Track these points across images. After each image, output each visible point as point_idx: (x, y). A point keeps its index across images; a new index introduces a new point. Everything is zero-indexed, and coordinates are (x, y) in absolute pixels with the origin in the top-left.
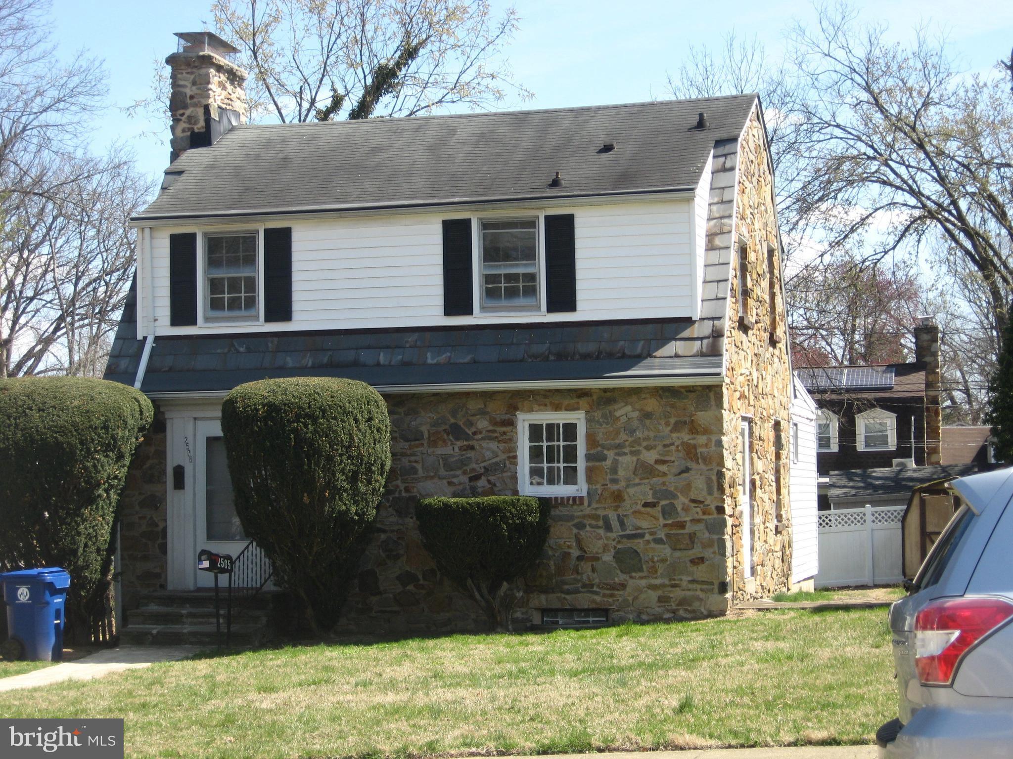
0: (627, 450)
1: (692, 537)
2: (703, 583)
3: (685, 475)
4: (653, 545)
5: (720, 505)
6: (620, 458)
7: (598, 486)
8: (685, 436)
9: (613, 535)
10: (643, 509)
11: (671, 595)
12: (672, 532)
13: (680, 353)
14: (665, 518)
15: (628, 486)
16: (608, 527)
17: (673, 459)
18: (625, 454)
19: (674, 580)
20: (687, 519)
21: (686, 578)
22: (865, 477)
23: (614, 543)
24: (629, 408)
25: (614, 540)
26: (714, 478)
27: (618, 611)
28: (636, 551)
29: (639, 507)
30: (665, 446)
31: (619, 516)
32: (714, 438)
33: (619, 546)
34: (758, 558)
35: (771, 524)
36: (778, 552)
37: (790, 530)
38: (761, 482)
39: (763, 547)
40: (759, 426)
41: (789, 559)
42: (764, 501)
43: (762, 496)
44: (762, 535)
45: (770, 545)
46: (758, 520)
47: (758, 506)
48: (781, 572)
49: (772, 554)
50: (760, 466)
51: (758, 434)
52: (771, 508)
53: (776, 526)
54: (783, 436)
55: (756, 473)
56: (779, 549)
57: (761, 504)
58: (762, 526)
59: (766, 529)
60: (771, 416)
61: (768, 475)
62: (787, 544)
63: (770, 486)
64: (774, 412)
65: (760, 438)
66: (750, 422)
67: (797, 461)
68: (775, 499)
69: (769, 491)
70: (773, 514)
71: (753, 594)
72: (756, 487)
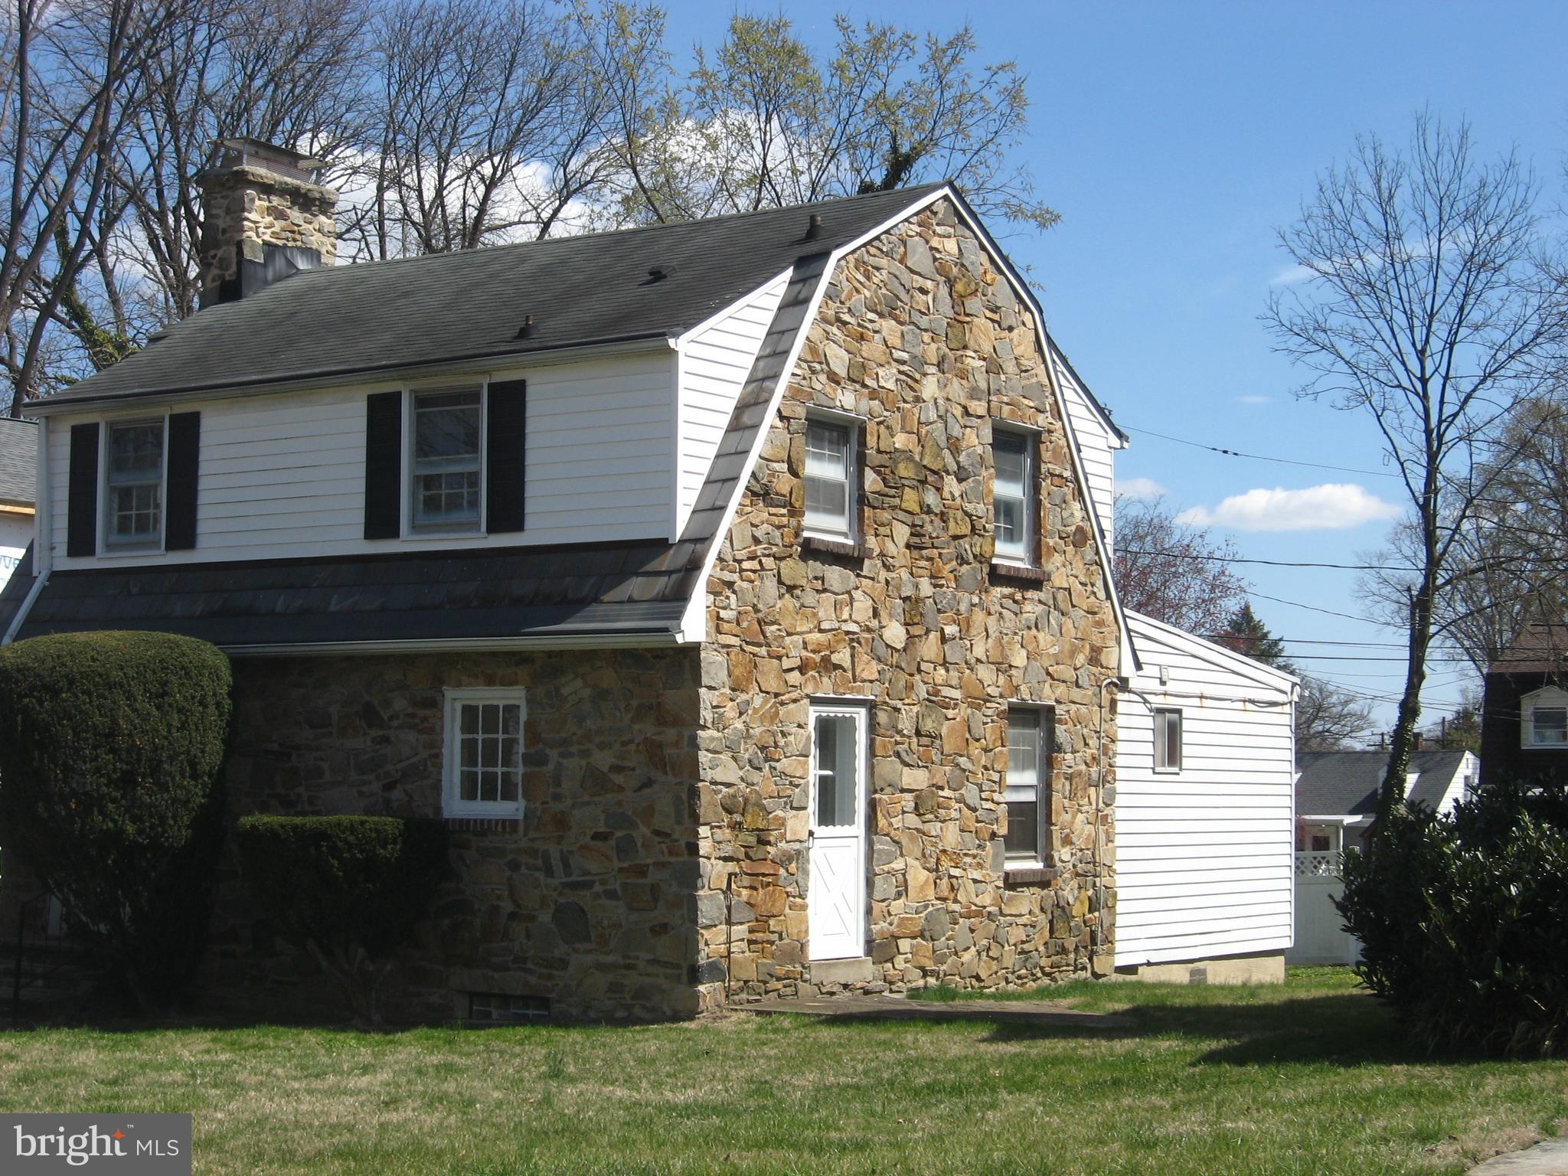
0: (574, 749)
1: (655, 889)
2: (666, 964)
3: (647, 791)
4: (604, 901)
5: (692, 840)
6: (565, 761)
7: (538, 805)
8: (649, 729)
9: (554, 882)
10: (593, 843)
11: (626, 982)
12: (629, 881)
13: (636, 597)
14: (619, 859)
15: (573, 806)
16: (549, 871)
17: (631, 764)
18: (571, 755)
19: (629, 958)
20: (649, 861)
21: (645, 956)
23: (555, 894)
24: (579, 683)
25: (555, 890)
26: (684, 797)
27: (559, 1002)
28: (582, 910)
29: (588, 839)
30: (624, 744)
31: (561, 852)
32: (686, 734)
33: (561, 900)
34: (898, 926)
35: (975, 872)
36: (1021, 915)
37: (1098, 880)
38: (916, 804)
39: (931, 909)
40: (917, 713)
41: (1090, 926)
42: (934, 833)
43: (920, 826)
44: (922, 888)
45: (975, 905)
46: (898, 864)
47: (897, 842)
48: (1047, 948)
49: (989, 919)
50: (916, 778)
51: (906, 725)
52: (979, 846)
53: (1007, 874)
54: (1060, 729)
55: (888, 790)
56: (1025, 911)
57: (912, 839)
58: (919, 876)
59: (945, 880)
60: (989, 698)
61: (963, 791)
62: (1082, 903)
63: (975, 810)
64: (1008, 692)
65: (918, 733)
66: (871, 706)
67: (1176, 769)
68: (1003, 830)
69: (967, 818)
70: (987, 856)
71: (859, 985)
72: (885, 812)
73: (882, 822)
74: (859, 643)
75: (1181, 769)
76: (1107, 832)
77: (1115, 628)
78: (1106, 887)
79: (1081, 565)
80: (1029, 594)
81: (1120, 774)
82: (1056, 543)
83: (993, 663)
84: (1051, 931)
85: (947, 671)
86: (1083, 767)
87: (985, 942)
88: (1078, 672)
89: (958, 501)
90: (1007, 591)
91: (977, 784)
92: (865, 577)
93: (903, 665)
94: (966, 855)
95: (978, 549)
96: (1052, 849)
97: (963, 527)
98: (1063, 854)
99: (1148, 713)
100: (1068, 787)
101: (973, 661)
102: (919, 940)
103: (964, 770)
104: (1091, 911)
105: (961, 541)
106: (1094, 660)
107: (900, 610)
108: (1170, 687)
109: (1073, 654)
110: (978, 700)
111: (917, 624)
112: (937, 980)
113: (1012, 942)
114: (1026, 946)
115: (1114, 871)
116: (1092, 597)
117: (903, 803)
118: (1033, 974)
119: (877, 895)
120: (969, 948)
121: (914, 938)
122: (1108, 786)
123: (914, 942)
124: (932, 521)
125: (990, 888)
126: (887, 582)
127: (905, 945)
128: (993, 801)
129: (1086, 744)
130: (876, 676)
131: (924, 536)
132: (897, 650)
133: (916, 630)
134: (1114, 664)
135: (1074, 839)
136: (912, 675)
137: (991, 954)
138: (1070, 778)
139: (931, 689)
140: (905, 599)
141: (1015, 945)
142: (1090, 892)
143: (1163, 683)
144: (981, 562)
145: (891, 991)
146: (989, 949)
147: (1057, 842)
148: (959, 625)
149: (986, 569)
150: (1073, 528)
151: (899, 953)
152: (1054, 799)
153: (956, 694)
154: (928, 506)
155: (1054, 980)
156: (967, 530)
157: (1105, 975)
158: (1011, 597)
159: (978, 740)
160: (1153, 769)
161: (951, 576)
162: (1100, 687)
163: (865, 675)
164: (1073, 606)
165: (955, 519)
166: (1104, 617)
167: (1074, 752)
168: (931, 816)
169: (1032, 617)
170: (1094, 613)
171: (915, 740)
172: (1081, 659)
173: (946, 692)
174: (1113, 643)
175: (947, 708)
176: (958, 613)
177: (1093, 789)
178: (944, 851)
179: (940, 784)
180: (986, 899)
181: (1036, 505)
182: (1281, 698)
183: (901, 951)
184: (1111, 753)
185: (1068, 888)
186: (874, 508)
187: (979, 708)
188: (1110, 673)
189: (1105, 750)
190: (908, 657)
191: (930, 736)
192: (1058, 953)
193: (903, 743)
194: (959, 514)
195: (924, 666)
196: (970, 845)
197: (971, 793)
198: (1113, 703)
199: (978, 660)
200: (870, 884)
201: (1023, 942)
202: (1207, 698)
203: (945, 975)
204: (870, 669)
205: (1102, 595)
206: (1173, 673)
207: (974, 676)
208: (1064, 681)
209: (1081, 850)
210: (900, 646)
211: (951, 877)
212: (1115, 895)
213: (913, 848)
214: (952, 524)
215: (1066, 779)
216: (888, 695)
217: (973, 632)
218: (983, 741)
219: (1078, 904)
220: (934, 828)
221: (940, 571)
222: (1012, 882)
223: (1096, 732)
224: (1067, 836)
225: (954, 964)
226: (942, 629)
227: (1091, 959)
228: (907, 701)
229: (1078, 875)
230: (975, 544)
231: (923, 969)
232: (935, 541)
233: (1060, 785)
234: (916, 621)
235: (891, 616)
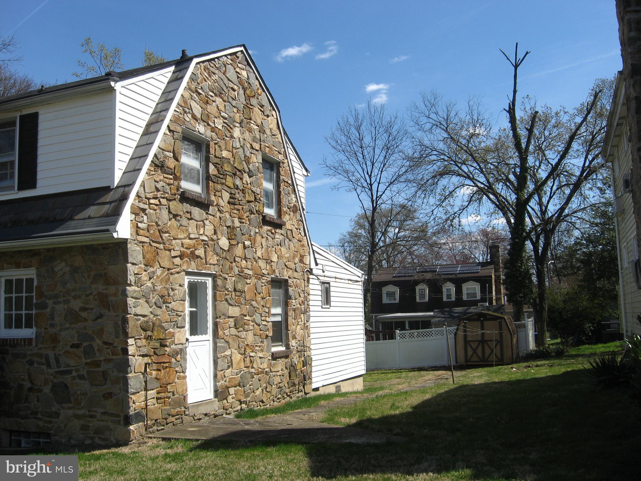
0: (60, 300)
1: (104, 374)
2: (112, 415)
3: (99, 320)
4: (77, 381)
5: (124, 347)
6: (56, 306)
7: (42, 330)
8: (100, 287)
9: (51, 371)
10: (71, 350)
11: (90, 425)
12: (91, 369)
13: (92, 216)
14: (86, 358)
15: (61, 330)
16: (49, 365)
17: (91, 307)
18: (60, 303)
19: (92, 411)
20: (102, 358)
21: (100, 410)
22: (450, 312)
23: (52, 378)
24: (63, 264)
25: (52, 375)
26: (120, 323)
27: (55, 435)
28: (66, 386)
29: (68, 348)
30: (87, 296)
31: (55, 354)
32: (121, 288)
33: (55, 381)
34: (229, 382)
35: (260, 354)
36: (279, 371)
37: (306, 353)
38: (235, 323)
39: (242, 372)
40: (234, 281)
41: (303, 373)
42: (243, 337)
43: (237, 334)
44: (239, 363)
45: (261, 369)
46: (228, 353)
47: (227, 342)
48: (288, 384)
49: (266, 374)
50: (234, 311)
51: (230, 286)
52: (262, 341)
53: (273, 354)
54: (290, 289)
55: (223, 317)
56: (280, 369)
57: (234, 340)
58: (237, 357)
59: (248, 358)
60: (263, 275)
61: (254, 317)
62: (300, 363)
63: (259, 325)
64: (270, 273)
65: (235, 290)
66: (214, 277)
67: (328, 306)
68: (271, 334)
69: (256, 329)
70: (264, 346)
71: (212, 413)
72: (222, 328)
73: (220, 333)
74: (208, 246)
75: (330, 306)
76: (308, 333)
77: (308, 248)
78: (308, 356)
79: (296, 221)
80: (277, 231)
81: (312, 308)
82: (286, 210)
83: (265, 260)
84: (290, 377)
85: (247, 262)
86: (299, 306)
87: (265, 385)
88: (296, 265)
89: (249, 185)
90: (269, 228)
91: (259, 314)
92: (210, 215)
93: (228, 258)
94: (256, 346)
95: (258, 208)
96: (289, 341)
97: (252, 198)
98: (293, 343)
99: (319, 284)
100: (294, 315)
101: (257, 258)
102: (238, 387)
103: (255, 307)
104: (303, 367)
105: (251, 204)
106: (301, 261)
107: (226, 232)
108: (326, 273)
109: (294, 257)
110: (259, 276)
111: (234, 239)
112: (246, 405)
113: (275, 383)
114: (281, 385)
115: (311, 349)
116: (300, 235)
117: (229, 323)
118: (283, 397)
119: (219, 368)
120: (258, 388)
121: (236, 387)
122: (307, 313)
123: (236, 388)
124: (239, 193)
125: (266, 360)
126: (220, 218)
127: (232, 390)
128: (266, 321)
129: (300, 296)
130: (216, 262)
131: (235, 199)
132: (225, 251)
133: (234, 242)
134: (308, 263)
135: (297, 336)
136: (232, 263)
137: (267, 390)
138: (294, 310)
139: (240, 270)
140: (228, 227)
141: (276, 385)
142: (303, 359)
143: (323, 272)
144: (259, 214)
145: (227, 414)
146: (266, 388)
147: (290, 338)
148: (251, 241)
149: (261, 218)
150: (293, 205)
151: (229, 395)
152: (289, 319)
153: (250, 272)
154: (237, 185)
155: (291, 398)
156: (253, 199)
157: (309, 393)
158: (270, 231)
159: (259, 294)
160: (322, 306)
161: (247, 219)
162: (304, 272)
163: (211, 261)
164: (293, 237)
165: (248, 193)
166: (304, 243)
167: (295, 299)
168: (241, 329)
169: (279, 240)
170: (301, 241)
171: (234, 293)
172: (297, 260)
173: (247, 271)
174: (307, 254)
175: (247, 279)
176: (250, 236)
177: (302, 315)
178: (247, 345)
179: (245, 314)
180: (265, 366)
181: (279, 193)
182: (359, 279)
183: (230, 394)
184: (308, 300)
185: (295, 358)
186: (214, 182)
187: (259, 279)
188: (306, 266)
189: (306, 298)
190: (230, 254)
191: (240, 292)
192: (292, 386)
193: (229, 295)
194: (250, 191)
195: (237, 259)
196: (258, 342)
197: (257, 318)
198: (308, 278)
199: (259, 258)
200: (215, 363)
201: (279, 383)
202: (337, 278)
203: (249, 402)
204: (213, 259)
205: (303, 234)
206: (327, 268)
207: (257, 265)
208: (291, 269)
209: (299, 341)
210: (226, 249)
211: (250, 357)
212: (311, 359)
213: (234, 344)
214: (247, 195)
215: (293, 311)
216: (221, 271)
217: (257, 245)
218: (261, 294)
219: (299, 364)
220: (243, 334)
221: (243, 216)
222: (275, 357)
223: (303, 291)
224: (294, 335)
225: (253, 396)
226: (244, 243)
227: (304, 387)
228: (230, 275)
229: (298, 351)
230: (257, 206)
231: (240, 401)
232: (240, 202)
233: (291, 313)
234: (233, 237)
235: (222, 234)
